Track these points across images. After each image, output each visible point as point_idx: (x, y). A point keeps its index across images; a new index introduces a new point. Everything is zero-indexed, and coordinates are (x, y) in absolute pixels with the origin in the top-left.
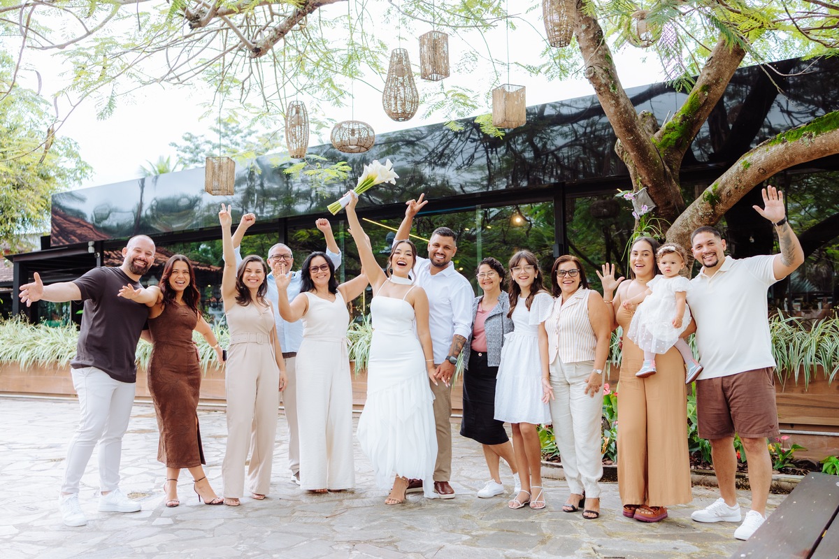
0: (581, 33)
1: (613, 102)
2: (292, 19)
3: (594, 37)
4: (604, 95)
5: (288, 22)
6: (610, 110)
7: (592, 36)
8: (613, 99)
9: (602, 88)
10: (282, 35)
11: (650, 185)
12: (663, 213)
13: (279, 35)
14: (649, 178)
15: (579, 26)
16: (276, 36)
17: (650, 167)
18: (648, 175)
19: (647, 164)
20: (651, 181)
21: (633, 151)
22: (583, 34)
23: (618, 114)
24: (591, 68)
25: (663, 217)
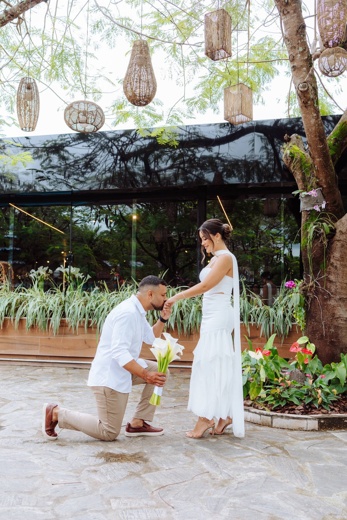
0: (297, 54)
1: (315, 115)
2: (25, 4)
3: (308, 59)
4: (309, 108)
5: (21, 7)
6: (311, 121)
7: (306, 58)
8: (315, 113)
9: (309, 102)
10: (12, 18)
11: (325, 186)
12: (330, 209)
13: (9, 17)
14: (326, 180)
15: (297, 48)
16: (6, 18)
17: (329, 172)
18: (326, 178)
19: (327, 169)
20: (327, 183)
21: (319, 157)
22: (299, 55)
23: (317, 125)
24: (305, 84)
25: (330, 212)
